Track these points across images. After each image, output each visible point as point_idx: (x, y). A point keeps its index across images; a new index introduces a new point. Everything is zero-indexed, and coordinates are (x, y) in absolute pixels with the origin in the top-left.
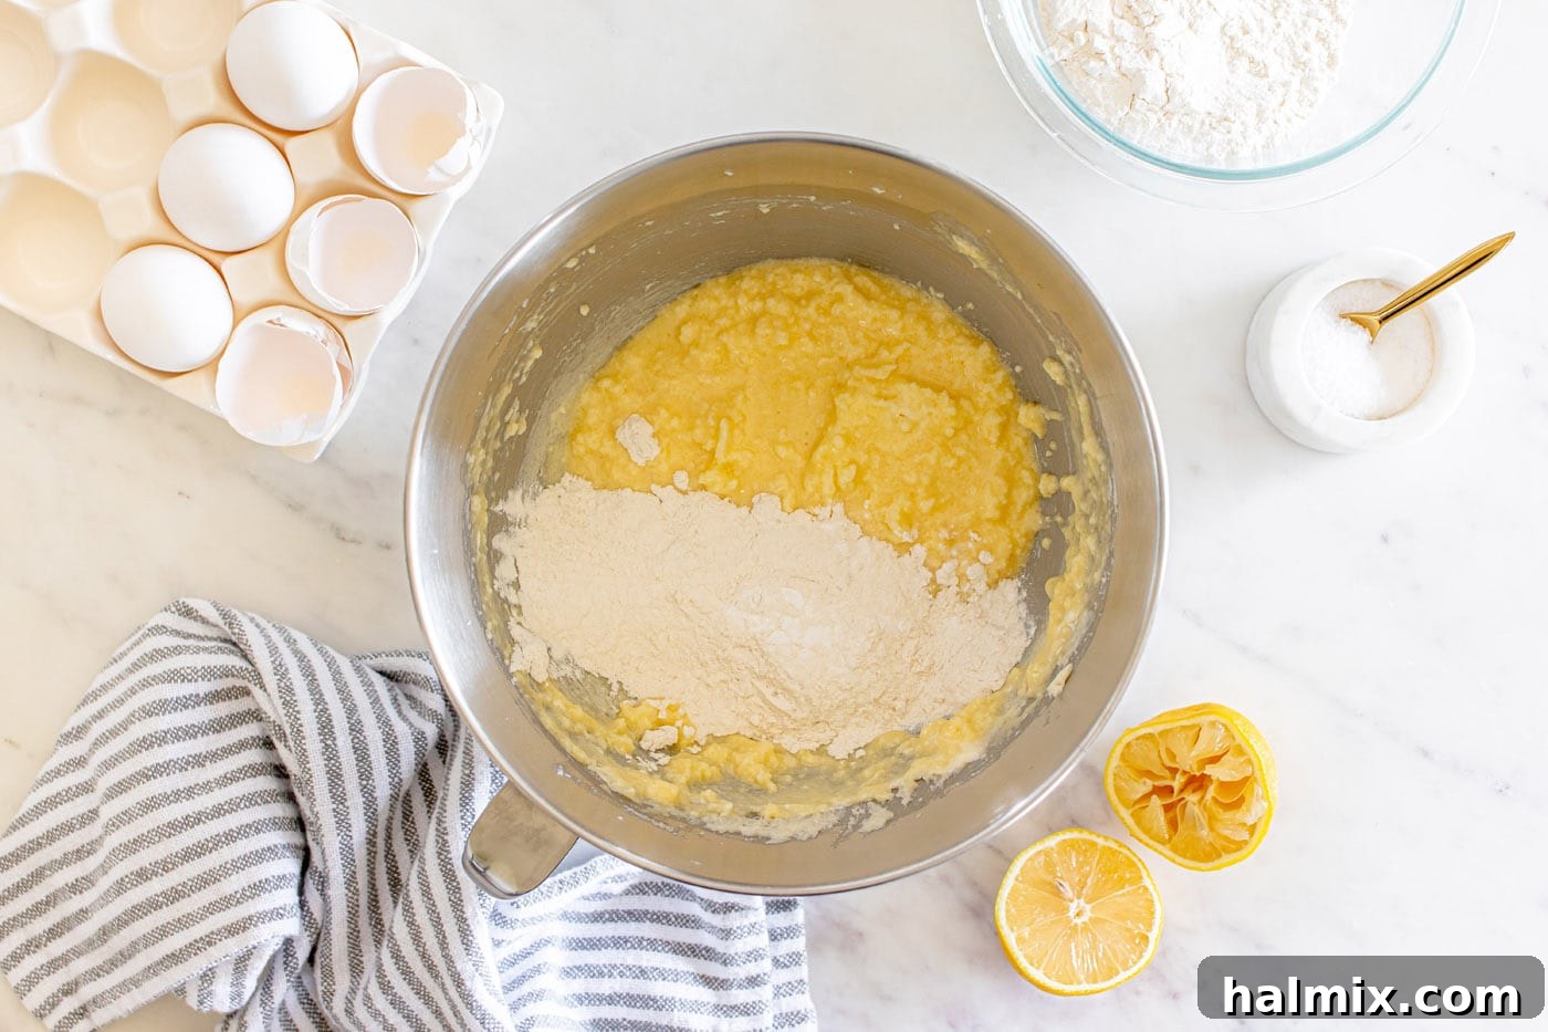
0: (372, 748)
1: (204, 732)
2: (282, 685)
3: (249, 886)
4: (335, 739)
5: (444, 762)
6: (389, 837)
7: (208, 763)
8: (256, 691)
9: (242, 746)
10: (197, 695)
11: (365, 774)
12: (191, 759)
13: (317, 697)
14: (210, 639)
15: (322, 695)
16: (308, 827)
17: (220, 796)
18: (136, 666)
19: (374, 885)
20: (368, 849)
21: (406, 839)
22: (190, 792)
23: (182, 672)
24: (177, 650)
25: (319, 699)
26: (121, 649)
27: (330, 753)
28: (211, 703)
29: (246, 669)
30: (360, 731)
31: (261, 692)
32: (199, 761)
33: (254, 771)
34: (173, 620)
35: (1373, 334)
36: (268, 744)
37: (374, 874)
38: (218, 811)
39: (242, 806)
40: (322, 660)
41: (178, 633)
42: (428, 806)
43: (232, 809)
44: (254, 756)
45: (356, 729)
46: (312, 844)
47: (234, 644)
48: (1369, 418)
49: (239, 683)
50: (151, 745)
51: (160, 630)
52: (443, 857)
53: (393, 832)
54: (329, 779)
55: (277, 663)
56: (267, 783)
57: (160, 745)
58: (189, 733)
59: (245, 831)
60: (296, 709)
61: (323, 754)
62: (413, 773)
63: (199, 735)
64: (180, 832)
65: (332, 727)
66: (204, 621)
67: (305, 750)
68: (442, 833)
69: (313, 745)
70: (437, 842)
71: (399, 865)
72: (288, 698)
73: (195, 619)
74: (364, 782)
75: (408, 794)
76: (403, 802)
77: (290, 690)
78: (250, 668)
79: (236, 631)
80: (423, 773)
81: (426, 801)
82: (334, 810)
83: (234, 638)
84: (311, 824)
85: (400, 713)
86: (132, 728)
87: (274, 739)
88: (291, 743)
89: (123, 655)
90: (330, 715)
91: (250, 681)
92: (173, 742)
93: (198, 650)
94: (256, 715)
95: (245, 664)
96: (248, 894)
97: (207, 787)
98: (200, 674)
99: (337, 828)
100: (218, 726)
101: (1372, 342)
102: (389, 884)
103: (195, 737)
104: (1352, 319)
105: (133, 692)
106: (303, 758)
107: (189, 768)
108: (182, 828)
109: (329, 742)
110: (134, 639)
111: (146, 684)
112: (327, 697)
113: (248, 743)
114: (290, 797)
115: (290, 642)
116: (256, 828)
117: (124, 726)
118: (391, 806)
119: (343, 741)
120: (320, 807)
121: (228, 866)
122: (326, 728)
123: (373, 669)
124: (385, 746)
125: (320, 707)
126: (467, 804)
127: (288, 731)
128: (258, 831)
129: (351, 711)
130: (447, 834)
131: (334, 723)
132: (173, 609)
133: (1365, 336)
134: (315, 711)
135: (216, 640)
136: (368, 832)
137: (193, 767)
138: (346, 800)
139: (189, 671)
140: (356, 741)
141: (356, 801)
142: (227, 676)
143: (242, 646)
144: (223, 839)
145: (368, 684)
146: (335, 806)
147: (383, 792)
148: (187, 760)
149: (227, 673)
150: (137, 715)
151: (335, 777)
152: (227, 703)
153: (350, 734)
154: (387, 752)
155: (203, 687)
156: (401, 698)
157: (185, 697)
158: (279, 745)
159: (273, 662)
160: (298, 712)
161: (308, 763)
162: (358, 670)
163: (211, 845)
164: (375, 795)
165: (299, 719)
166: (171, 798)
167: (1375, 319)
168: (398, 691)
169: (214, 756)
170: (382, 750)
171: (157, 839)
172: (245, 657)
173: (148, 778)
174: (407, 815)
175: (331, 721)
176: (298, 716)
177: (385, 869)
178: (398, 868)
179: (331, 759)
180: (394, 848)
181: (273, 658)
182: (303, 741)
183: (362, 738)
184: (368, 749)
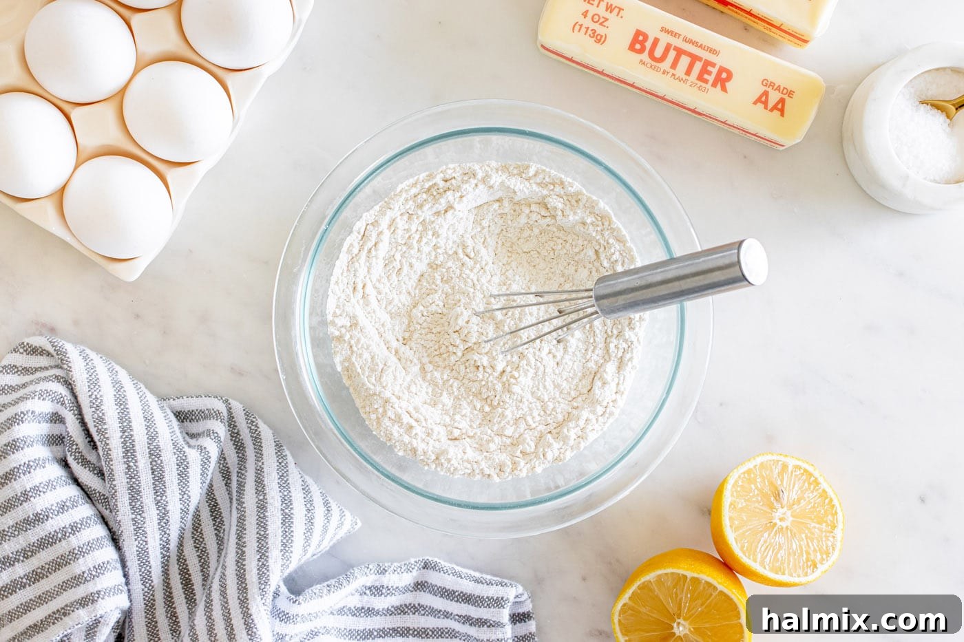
0: (166, 469)
4: (136, 462)
15: (130, 422)
19: (169, 584)
20: (162, 553)
27: (132, 474)
30: (159, 456)
37: (168, 575)
55: (94, 397)
60: (106, 436)
61: (126, 473)
65: (134, 451)
67: (112, 470)
71: (189, 567)
72: (100, 427)
74: (159, 498)
81: (212, 516)
82: (133, 520)
90: (133, 441)
99: (135, 534)
102: (182, 583)
109: (131, 464)
118: (182, 518)
119: (143, 464)
125: (126, 434)
131: (137, 448)
134: (121, 437)
138: (143, 512)
140: (154, 463)
141: (152, 514)
146: (134, 516)
153: (150, 458)
154: (179, 475)
159: (90, 396)
160: (107, 438)
161: (114, 480)
164: (168, 508)
165: (108, 444)
170: (175, 472)
175: (133, 446)
176: (107, 442)
177: (178, 571)
178: (188, 571)
179: (133, 478)
180: (186, 553)
181: (90, 393)
182: (111, 463)
183: (159, 462)
184: (163, 472)
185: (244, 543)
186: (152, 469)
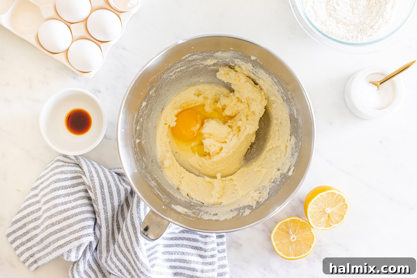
1: (70, 187)
2: (91, 175)
3: (81, 228)
4: (104, 190)
5: (132, 197)
6: (117, 216)
7: (70, 195)
8: (83, 177)
9: (79, 191)
10: (68, 178)
11: (112, 199)
12: (66, 194)
13: (99, 178)
14: (71, 163)
15: (101, 178)
16: (96, 213)
17: (74, 204)
18: (52, 170)
19: (113, 229)
20: (112, 219)
21: (122, 217)
22: (66, 203)
23: (64, 171)
24: (63, 166)
25: (100, 179)
26: (48, 166)
27: (103, 193)
28: (72, 180)
29: (81, 171)
30: (111, 188)
31: (85, 177)
32: (68, 195)
33: (83, 198)
34: (61, 158)
35: (378, 87)
36: (86, 191)
37: (113, 226)
38: (73, 208)
39: (79, 207)
40: (101, 169)
41: (63, 162)
42: (128, 208)
43: (77, 208)
44: (82, 194)
45: (109, 187)
46: (97, 217)
47: (78, 165)
48: (377, 109)
49: (79, 175)
50: (56, 190)
51: (58, 160)
52: (132, 221)
53: (118, 215)
54: (102, 200)
56: (86, 201)
57: (58, 190)
58: (66, 187)
59: (80, 213)
61: (101, 193)
62: (124, 199)
63: (68, 188)
64: (63, 213)
66: (70, 159)
67: (96, 192)
68: (132, 215)
69: (98, 191)
70: (130, 217)
71: (120, 223)
72: (92, 179)
73: (68, 158)
74: (111, 201)
75: (122, 205)
76: (121, 207)
77: (93, 177)
78: (82, 171)
79: (79, 161)
80: (127, 200)
81: (127, 207)
82: (103, 208)
83: (78, 163)
84: (97, 212)
85: (121, 183)
86: (51, 186)
87: (88, 189)
88: (93, 191)
89: (48, 167)
90: (103, 183)
91: (82, 174)
92: (62, 190)
93: (68, 166)
94: (83, 184)
95: (81, 170)
96: (81, 230)
97: (70, 202)
98: (69, 172)
99: (104, 213)
100: (73, 186)
101: (378, 89)
102: (117, 229)
103: (67, 189)
104: (373, 83)
105: (51, 176)
106: (96, 194)
107: (66, 196)
108: (63, 212)
109: (102, 190)
110: (51, 163)
111: (54, 174)
112: (102, 179)
113: (81, 191)
114: (92, 205)
115: (92, 164)
116: (83, 212)
117: (49, 185)
118: (118, 208)
119: (106, 190)
120: (100, 207)
121: (75, 222)
122: (102, 187)
123: (114, 172)
124: (117, 192)
125: (100, 181)
126: (138, 207)
127: (92, 187)
128: (83, 213)
129: (108, 182)
130: (133, 215)
132: (62, 155)
133: (376, 88)
135: (73, 163)
136: (112, 214)
137: (67, 196)
138: (106, 206)
139: (66, 171)
140: (109, 190)
141: (109, 206)
142: (76, 173)
143: (80, 165)
144: (74, 215)
145: (113, 176)
146: (104, 207)
147: (116, 204)
148: (65, 195)
149: (76, 172)
150: (52, 183)
151: (104, 199)
152: (76, 180)
155: (70, 176)
156: (121, 180)
157: (65, 178)
158: (89, 191)
159: (88, 169)
160: (95, 182)
161: (97, 196)
162: (110, 172)
163: (71, 217)
164: (114, 204)
166: (61, 204)
167: (379, 83)
168: (121, 178)
169: (72, 194)
171: (57, 215)
172: (81, 168)
173: (55, 199)
174: (122, 210)
175: (103, 185)
176: (94, 183)
177: (116, 225)
178: (119, 225)
179: (103, 195)
180: (119, 219)
181: (88, 168)
182: (96, 190)
183: (111, 190)
184: (112, 193)
185: (133, 213)
186: (109, 192)
